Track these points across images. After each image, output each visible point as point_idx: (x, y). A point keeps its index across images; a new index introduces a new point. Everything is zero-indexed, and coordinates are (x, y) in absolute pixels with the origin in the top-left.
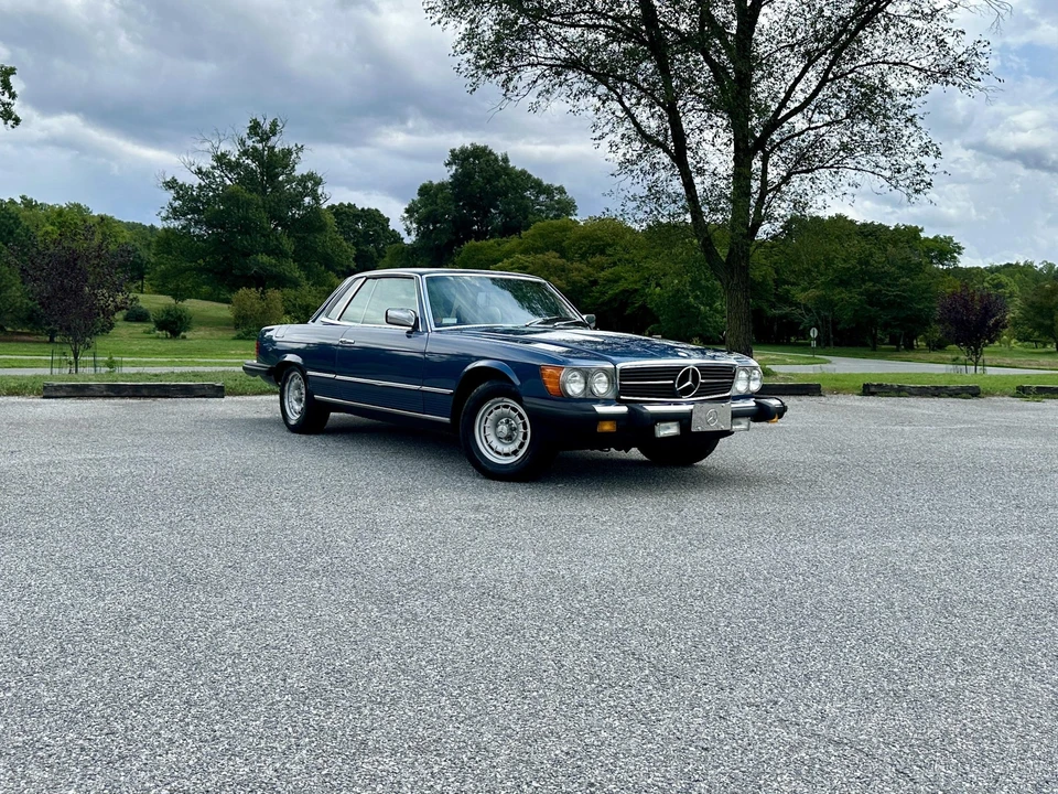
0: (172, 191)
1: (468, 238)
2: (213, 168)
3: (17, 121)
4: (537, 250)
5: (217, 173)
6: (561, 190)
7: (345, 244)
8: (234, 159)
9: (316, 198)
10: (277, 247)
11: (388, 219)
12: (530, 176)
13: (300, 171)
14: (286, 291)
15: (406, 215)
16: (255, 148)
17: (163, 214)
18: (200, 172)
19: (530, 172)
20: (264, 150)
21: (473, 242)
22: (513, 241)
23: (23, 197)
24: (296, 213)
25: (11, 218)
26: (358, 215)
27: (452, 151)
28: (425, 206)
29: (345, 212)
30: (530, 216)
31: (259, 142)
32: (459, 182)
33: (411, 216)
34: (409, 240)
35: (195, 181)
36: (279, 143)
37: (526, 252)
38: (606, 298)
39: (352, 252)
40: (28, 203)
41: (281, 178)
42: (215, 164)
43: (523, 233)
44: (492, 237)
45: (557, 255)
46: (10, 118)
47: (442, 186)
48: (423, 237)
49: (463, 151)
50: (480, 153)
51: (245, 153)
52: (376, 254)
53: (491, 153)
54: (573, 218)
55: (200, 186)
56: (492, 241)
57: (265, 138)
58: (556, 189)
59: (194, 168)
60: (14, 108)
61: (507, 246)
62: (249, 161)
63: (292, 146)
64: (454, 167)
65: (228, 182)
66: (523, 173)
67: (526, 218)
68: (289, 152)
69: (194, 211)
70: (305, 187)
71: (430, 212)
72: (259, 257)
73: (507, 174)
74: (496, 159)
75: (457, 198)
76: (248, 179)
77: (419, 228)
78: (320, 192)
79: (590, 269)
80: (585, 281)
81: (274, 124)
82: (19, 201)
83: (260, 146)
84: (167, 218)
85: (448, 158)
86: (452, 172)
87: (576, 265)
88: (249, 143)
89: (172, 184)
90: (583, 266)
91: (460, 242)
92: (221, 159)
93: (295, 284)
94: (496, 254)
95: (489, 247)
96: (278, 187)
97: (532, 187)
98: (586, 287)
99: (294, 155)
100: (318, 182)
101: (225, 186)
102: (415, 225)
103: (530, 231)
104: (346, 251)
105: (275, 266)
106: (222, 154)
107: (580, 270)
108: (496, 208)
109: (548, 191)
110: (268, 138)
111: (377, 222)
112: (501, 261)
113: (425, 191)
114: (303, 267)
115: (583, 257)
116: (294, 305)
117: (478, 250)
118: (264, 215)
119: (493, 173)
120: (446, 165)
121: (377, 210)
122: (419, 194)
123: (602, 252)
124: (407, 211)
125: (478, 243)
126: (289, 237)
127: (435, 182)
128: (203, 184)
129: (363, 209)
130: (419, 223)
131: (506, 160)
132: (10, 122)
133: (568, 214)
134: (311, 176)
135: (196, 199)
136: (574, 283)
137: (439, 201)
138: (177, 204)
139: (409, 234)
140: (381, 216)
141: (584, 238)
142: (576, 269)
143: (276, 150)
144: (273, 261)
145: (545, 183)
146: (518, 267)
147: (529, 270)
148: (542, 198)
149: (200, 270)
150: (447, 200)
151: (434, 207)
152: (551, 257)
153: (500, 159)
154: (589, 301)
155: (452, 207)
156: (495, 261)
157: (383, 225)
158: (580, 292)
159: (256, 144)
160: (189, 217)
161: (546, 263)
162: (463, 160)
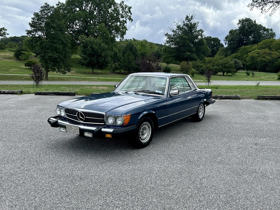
0: (167, 36)
1: (242, 45)
2: (177, 30)
3: (132, 20)
4: (262, 48)
5: (177, 31)
8: (181, 27)
9: (202, 36)
10: (191, 50)
11: (220, 40)
12: (262, 26)
13: (198, 29)
14: (193, 62)
15: (225, 39)
16: (187, 24)
17: (165, 43)
18: (173, 31)
20: (189, 24)
21: (243, 47)
22: (256, 46)
23: (133, 38)
24: (197, 40)
25: (132, 45)
26: (212, 40)
27: (239, 20)
28: (231, 36)
29: (209, 39)
30: (261, 38)
31: (188, 22)
32: (242, 29)
33: (226, 39)
34: (225, 46)
35: (172, 33)
36: (193, 21)
37: (259, 49)
39: (210, 51)
40: (134, 40)
41: (193, 31)
43: (259, 43)
44: (249, 45)
45: (269, 49)
46: (131, 20)
47: (236, 30)
48: (229, 45)
49: (242, 20)
50: (248, 20)
51: (184, 25)
52: (216, 50)
53: (251, 20)
54: (274, 38)
55: (173, 35)
56: (249, 46)
57: (189, 21)
58: (270, 29)
59: (172, 30)
60: (131, 17)
61: (254, 47)
62: (185, 27)
63: (196, 22)
64: (240, 25)
65: (180, 33)
66: (260, 25)
67: (260, 39)
68: (195, 24)
69: (172, 41)
70: (199, 33)
71: (232, 38)
72: (187, 53)
73: (255, 26)
75: (240, 33)
76: (185, 32)
77: (229, 43)
78: (203, 35)
79: (278, 53)
80: (277, 57)
81: (192, 16)
82: (132, 39)
83: (188, 23)
84: (166, 43)
85: (238, 22)
86: (239, 26)
87: (274, 52)
88: (185, 22)
89: (167, 35)
90: (276, 53)
91: (240, 46)
92: (179, 27)
93: (195, 60)
94: (250, 50)
95: (248, 48)
96: (192, 33)
97: (262, 29)
98: (277, 59)
99: (197, 24)
100: (202, 32)
101: (179, 34)
102: (227, 42)
103: (261, 43)
104: (209, 50)
105: (191, 55)
106: (179, 26)
107: (276, 54)
108: (251, 36)
109: (267, 30)
110: (190, 20)
111: (217, 41)
112: (252, 52)
113: (231, 32)
114: (197, 55)
115: (276, 50)
116: (195, 65)
117: (245, 49)
118: (188, 42)
119: (251, 26)
120: (237, 24)
121: (217, 38)
122: (229, 33)
124: (226, 38)
125: (245, 47)
126: (194, 47)
127: (234, 29)
128: (174, 34)
129: (213, 38)
130: (229, 41)
131: (255, 22)
132: (131, 21)
134: (201, 30)
135: (172, 38)
136: (273, 57)
137: (235, 35)
138: (168, 40)
139: (226, 44)
140: (218, 39)
141: (277, 44)
142: (274, 54)
143: (192, 23)
144: (190, 54)
145: (266, 28)
146: (257, 54)
147: (260, 54)
148: (265, 32)
149: (173, 57)
150: (237, 34)
151: (233, 37)
152: (267, 50)
153: (253, 21)
154: (277, 63)
155: (238, 36)
156: (250, 52)
157: (219, 42)
158: (275, 60)
159: (187, 22)
160: (171, 43)
161: (265, 52)
162: (242, 23)
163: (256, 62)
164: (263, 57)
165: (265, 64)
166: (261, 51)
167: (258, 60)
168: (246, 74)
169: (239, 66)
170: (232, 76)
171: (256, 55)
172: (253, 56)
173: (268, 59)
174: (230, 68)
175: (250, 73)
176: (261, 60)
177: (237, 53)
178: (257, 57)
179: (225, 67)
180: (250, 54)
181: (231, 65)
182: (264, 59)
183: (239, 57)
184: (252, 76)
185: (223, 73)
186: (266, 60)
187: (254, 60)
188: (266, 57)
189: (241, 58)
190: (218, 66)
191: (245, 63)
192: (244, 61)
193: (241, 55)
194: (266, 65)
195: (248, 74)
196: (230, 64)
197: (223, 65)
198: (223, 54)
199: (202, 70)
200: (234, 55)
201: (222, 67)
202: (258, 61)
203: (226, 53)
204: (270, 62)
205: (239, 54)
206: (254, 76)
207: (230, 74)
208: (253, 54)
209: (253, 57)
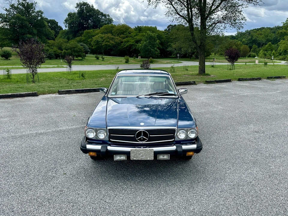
2: (10, 9)
4: (105, 33)
5: (12, 10)
6: (109, 16)
7: (51, 31)
8: (16, 6)
10: (32, 32)
12: (100, 11)
13: (36, 11)
15: (65, 22)
16: (22, 3)
18: (6, 10)
19: (99, 10)
20: (25, 3)
21: (86, 30)
22: (97, 31)
27: (77, 4)
28: (70, 19)
30: (101, 23)
32: (81, 12)
33: (66, 22)
35: (5, 12)
37: (102, 33)
38: (125, 46)
41: (31, 12)
42: (11, 8)
43: (101, 28)
44: (90, 29)
45: (111, 34)
47: (74, 14)
48: (70, 28)
49: (80, 4)
50: (85, 4)
51: (19, 4)
53: (88, 4)
54: (112, 24)
56: (92, 30)
58: (107, 15)
59: (4, 9)
62: (21, 7)
63: (33, 2)
64: (78, 8)
65: (15, 13)
66: (98, 10)
67: (99, 23)
68: (32, 4)
69: (5, 21)
70: (38, 14)
71: (72, 22)
72: (27, 35)
73: (93, 11)
74: (90, 6)
75: (80, 17)
76: (21, 12)
77: (69, 26)
78: (43, 16)
79: (120, 38)
80: (119, 42)
85: (76, 6)
86: (77, 10)
87: (116, 37)
90: (118, 38)
92: (12, 6)
94: (93, 34)
95: (91, 32)
96: (30, 14)
97: (100, 14)
98: (119, 43)
99: (34, 5)
100: (42, 13)
101: (14, 14)
102: (68, 25)
103: (103, 28)
104: (52, 33)
106: (13, 5)
107: (118, 39)
108: (90, 20)
109: (105, 16)
111: (55, 24)
112: (96, 36)
113: (70, 15)
115: (118, 35)
117: (88, 33)
118: (28, 23)
119: (89, 10)
120: (76, 8)
121: (54, 20)
122: (68, 16)
123: (123, 34)
124: (65, 21)
125: (88, 31)
126: (35, 29)
127: (72, 12)
128: (8, 13)
129: (50, 20)
131: (93, 6)
133: (111, 22)
134: (40, 11)
135: (6, 18)
136: (116, 42)
137: (74, 18)
139: (66, 27)
140: (56, 22)
141: (117, 30)
142: (117, 38)
143: (29, 3)
144: (32, 36)
145: (104, 13)
146: (100, 38)
147: (103, 39)
148: (103, 17)
149: (9, 39)
150: (76, 17)
151: (73, 20)
152: (109, 35)
153: (91, 6)
154: (121, 47)
155: (78, 20)
156: (94, 36)
157: (56, 24)
158: (118, 45)
159: (22, 2)
160: (4, 23)
161: (108, 37)
162: (80, 6)
163: (101, 46)
164: (107, 42)
165: (109, 48)
166: (104, 35)
167: (103, 44)
168: (96, 58)
169: (86, 50)
170: (83, 60)
171: (100, 40)
172: (98, 40)
173: (112, 44)
174: (80, 52)
175: (99, 57)
176: (106, 45)
177: (80, 37)
178: (102, 41)
179: (75, 51)
180: (94, 38)
181: (81, 49)
182: (109, 43)
183: (83, 41)
184: (102, 60)
185: (73, 58)
186: (111, 44)
187: (99, 44)
188: (110, 41)
189: (85, 42)
190: (67, 50)
191: (90, 47)
192: (89, 45)
193: (85, 39)
194: (111, 50)
195: (97, 58)
196: (79, 49)
197: (72, 49)
198: (65, 37)
199: (50, 54)
200: (78, 38)
201: (71, 51)
202: (103, 46)
203: (67, 36)
204: (114, 47)
205: (83, 38)
206: (104, 60)
207: (80, 58)
208: (97, 38)
209: (98, 42)
